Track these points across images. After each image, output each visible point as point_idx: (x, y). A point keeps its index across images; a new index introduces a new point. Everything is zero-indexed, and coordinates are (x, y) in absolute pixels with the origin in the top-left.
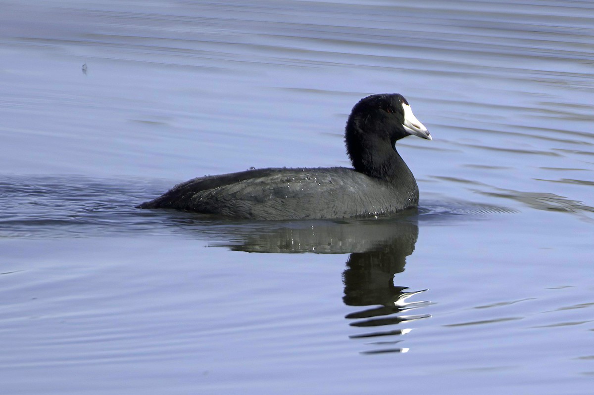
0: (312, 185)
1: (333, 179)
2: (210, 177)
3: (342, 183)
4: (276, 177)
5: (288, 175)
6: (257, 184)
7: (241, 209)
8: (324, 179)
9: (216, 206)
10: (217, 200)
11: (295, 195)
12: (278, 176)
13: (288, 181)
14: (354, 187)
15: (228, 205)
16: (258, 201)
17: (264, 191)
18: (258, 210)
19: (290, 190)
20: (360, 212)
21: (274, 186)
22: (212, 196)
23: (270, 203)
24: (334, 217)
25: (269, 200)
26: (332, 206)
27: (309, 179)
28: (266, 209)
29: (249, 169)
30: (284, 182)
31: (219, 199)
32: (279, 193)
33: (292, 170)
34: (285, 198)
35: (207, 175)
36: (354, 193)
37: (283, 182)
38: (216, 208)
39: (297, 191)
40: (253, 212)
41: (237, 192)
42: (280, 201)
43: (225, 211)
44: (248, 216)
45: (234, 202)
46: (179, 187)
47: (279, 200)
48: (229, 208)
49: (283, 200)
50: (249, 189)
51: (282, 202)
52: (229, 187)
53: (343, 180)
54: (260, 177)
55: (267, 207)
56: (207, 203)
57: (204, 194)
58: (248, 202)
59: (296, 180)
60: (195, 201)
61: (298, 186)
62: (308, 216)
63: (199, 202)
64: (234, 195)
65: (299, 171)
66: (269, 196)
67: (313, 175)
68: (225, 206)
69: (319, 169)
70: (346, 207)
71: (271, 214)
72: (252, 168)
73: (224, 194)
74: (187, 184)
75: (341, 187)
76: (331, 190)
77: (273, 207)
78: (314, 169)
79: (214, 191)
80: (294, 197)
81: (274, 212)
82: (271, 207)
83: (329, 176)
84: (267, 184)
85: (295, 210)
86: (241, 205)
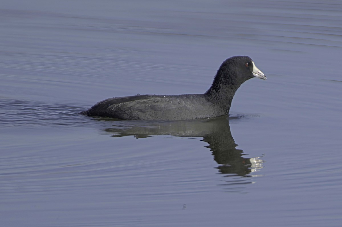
0: (170, 104)
1: (180, 101)
5: (157, 99)
6: (142, 103)
7: (133, 115)
8: (176, 101)
9: (121, 113)
10: (121, 110)
11: (162, 110)
13: (158, 102)
15: (127, 112)
17: (145, 107)
18: (142, 116)
19: (159, 107)
21: (151, 104)
22: (119, 108)
23: (148, 113)
25: (148, 111)
26: (180, 115)
27: (168, 101)
28: (146, 116)
29: (137, 95)
30: (155, 102)
32: (153, 108)
33: (158, 96)
34: (156, 111)
36: (191, 109)
39: (162, 107)
40: (140, 117)
41: (131, 107)
43: (126, 116)
44: (137, 119)
45: (130, 111)
46: (100, 103)
47: (153, 112)
48: (127, 114)
50: (138, 106)
51: (155, 113)
53: (185, 102)
54: (143, 99)
55: (147, 115)
56: (116, 111)
57: (114, 107)
58: (138, 112)
59: (162, 101)
61: (163, 105)
63: (112, 110)
65: (162, 97)
66: (148, 110)
67: (170, 99)
68: (125, 113)
69: (173, 96)
70: (187, 116)
71: (149, 118)
72: (138, 94)
73: (125, 107)
75: (184, 106)
76: (179, 107)
78: (170, 96)
79: (119, 105)
80: (160, 110)
81: (150, 118)
82: (149, 115)
83: (178, 100)
84: (147, 103)
85: (161, 117)
86: (134, 113)
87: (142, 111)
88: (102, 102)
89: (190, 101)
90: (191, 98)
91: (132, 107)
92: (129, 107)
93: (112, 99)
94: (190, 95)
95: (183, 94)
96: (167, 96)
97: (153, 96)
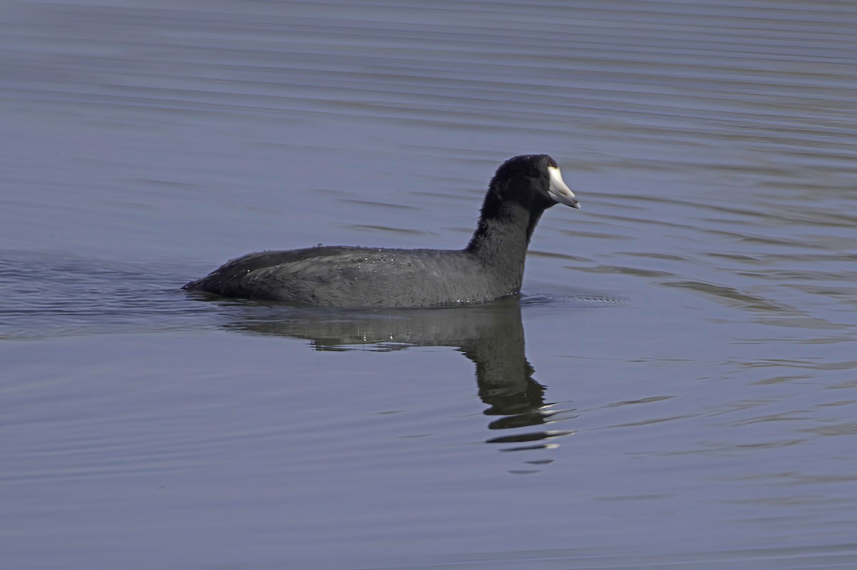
0: (388, 266)
1: (413, 262)
2: (270, 252)
3: (423, 267)
4: (347, 256)
5: (360, 255)
6: (323, 264)
7: (301, 290)
8: (403, 261)
9: (274, 286)
10: (274, 279)
11: (367, 278)
12: (349, 256)
13: (360, 261)
14: (437, 272)
15: (287, 285)
16: (323, 282)
17: (330, 271)
18: (321, 291)
19: (361, 271)
20: (442, 299)
21: (342, 265)
22: (270, 275)
23: (336, 285)
24: (411, 305)
25: (336, 281)
26: (410, 291)
27: (385, 260)
28: (331, 291)
29: (316, 246)
30: (355, 262)
31: (277, 279)
32: (347, 274)
33: (366, 250)
35: (267, 250)
36: (437, 279)
37: (353, 262)
39: (369, 272)
40: (316, 294)
41: (297, 272)
42: (348, 283)
43: (284, 293)
44: (311, 299)
45: (295, 282)
46: (233, 262)
48: (288, 288)
49: (352, 282)
50: (313, 269)
51: (351, 284)
52: (288, 265)
53: (424, 263)
54: (329, 254)
55: (332, 289)
56: (263, 283)
57: (259, 273)
58: (312, 282)
59: (369, 260)
60: (249, 280)
61: (370, 267)
62: (380, 302)
63: (253, 281)
64: (295, 275)
65: (376, 250)
66: (336, 277)
67: (390, 256)
68: (284, 287)
69: (399, 250)
70: (426, 294)
71: (336, 297)
72: (320, 244)
73: (283, 273)
74: (240, 260)
75: (422, 271)
76: (410, 273)
77: (339, 289)
78: (393, 250)
79: (271, 270)
80: (364, 279)
81: (340, 295)
82: (337, 289)
83: (408, 258)
84: (335, 264)
85: (366, 294)
86: (303, 285)
87: (322, 281)
88: (238, 261)
89: (435, 263)
90: (438, 256)
91: (299, 273)
92: (293, 274)
93: (261, 253)
94: (437, 251)
95: (422, 248)
96: (384, 251)
97: (352, 249)
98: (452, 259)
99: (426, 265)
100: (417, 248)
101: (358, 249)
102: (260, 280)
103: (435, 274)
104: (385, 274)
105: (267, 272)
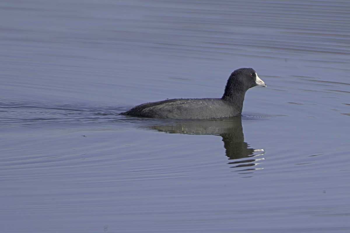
0: (193, 105)
2: (150, 103)
3: (206, 104)
4: (178, 102)
5: (183, 101)
6: (170, 105)
7: (163, 115)
8: (199, 103)
9: (153, 114)
10: (153, 111)
11: (186, 109)
13: (183, 103)
14: (212, 106)
15: (157, 113)
17: (172, 108)
18: (170, 115)
19: (184, 107)
20: (214, 116)
21: (177, 105)
24: (202, 118)
26: (202, 113)
27: (192, 103)
28: (173, 115)
29: (166, 100)
31: (154, 111)
32: (179, 108)
33: (185, 99)
34: (181, 110)
36: (211, 108)
37: (181, 104)
38: (152, 115)
39: (187, 107)
40: (168, 116)
42: (179, 112)
43: (156, 116)
44: (166, 118)
45: (160, 112)
46: (137, 107)
48: (158, 115)
49: (181, 111)
50: (166, 107)
52: (158, 106)
53: (207, 103)
54: (171, 102)
56: (149, 113)
57: (147, 109)
58: (166, 112)
59: (186, 103)
60: (144, 112)
61: (187, 106)
62: (191, 118)
64: (160, 109)
65: (188, 99)
66: (175, 110)
67: (194, 101)
68: (156, 114)
69: (197, 99)
70: (208, 114)
71: (175, 117)
72: (168, 99)
73: (156, 109)
74: (140, 106)
75: (206, 106)
76: (201, 107)
77: (176, 114)
78: (195, 99)
79: (151, 108)
80: (185, 110)
81: (177, 116)
83: (201, 101)
84: (174, 105)
85: (186, 115)
86: (163, 113)
87: (170, 111)
89: (211, 103)
90: (212, 100)
92: (159, 109)
93: (146, 103)
96: (192, 99)
97: (180, 100)
98: (218, 102)
99: (207, 104)
100: (204, 98)
101: (182, 99)
102: (148, 112)
103: (211, 107)
104: (192, 108)
105: (150, 109)
